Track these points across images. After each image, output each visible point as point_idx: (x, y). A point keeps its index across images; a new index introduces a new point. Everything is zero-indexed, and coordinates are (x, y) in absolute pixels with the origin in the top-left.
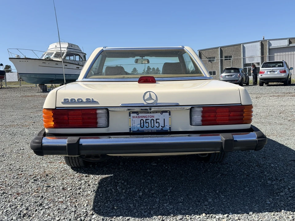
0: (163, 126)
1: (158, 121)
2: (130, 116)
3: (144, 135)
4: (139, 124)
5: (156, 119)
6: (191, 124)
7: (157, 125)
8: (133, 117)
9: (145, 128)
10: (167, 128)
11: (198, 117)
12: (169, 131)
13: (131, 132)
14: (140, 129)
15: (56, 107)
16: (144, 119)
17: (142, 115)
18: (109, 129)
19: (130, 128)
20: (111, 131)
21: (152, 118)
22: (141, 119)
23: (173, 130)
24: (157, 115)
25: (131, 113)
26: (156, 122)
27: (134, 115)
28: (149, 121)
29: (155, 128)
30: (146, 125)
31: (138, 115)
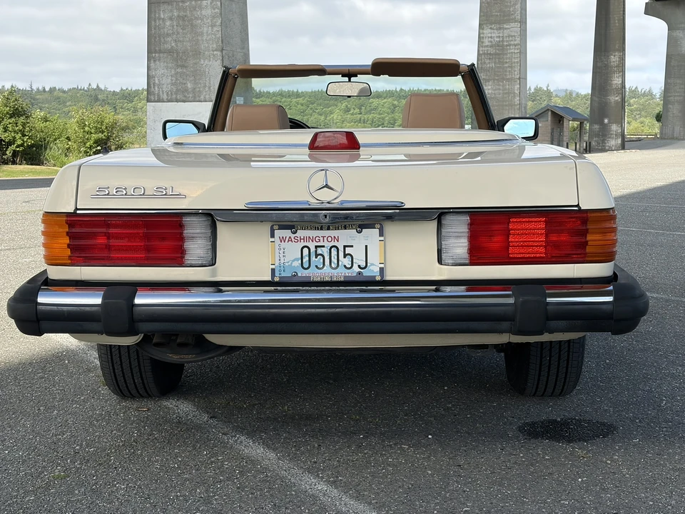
0: (363, 264)
1: (348, 250)
2: (272, 235)
4: (297, 260)
6: (440, 261)
9: (313, 270)
12: (378, 277)
13: (277, 279)
14: (301, 272)
15: (77, 209)
16: (312, 245)
17: (301, 233)
18: (215, 270)
19: (273, 270)
20: (221, 278)
21: (332, 244)
22: (303, 244)
23: (389, 277)
24: (345, 236)
25: (276, 227)
26: (346, 255)
27: (283, 233)
28: (323, 251)
29: (341, 269)
30: (317, 261)
31: (293, 232)
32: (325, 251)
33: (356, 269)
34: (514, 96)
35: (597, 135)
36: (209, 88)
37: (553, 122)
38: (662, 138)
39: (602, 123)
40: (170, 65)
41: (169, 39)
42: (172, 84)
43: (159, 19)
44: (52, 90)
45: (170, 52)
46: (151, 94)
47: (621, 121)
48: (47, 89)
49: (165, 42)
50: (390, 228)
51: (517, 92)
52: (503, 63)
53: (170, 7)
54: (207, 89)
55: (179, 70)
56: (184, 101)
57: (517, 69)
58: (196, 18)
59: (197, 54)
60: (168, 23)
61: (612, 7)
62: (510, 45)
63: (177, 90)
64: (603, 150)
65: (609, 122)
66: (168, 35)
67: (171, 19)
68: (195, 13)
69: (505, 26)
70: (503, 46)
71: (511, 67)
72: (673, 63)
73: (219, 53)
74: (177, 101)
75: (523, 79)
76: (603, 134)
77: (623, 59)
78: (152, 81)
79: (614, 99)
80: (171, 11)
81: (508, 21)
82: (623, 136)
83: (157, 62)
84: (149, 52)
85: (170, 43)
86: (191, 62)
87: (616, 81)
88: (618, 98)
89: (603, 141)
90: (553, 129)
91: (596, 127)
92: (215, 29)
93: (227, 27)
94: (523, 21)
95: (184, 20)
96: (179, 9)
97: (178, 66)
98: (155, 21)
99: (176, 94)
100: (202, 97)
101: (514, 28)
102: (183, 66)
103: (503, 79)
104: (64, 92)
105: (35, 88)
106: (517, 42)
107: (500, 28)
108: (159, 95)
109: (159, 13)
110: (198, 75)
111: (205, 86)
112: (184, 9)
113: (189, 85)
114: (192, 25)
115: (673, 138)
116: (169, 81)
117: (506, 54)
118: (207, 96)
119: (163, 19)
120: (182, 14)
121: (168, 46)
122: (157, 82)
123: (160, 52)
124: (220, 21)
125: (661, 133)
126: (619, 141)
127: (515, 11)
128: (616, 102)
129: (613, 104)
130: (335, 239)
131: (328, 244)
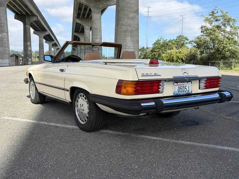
0: (188, 90)
1: (186, 87)
3: (180, 97)
4: (177, 90)
5: (185, 86)
6: (199, 89)
7: (185, 90)
8: (175, 85)
9: (180, 92)
10: (190, 92)
11: (203, 85)
12: (191, 93)
13: (174, 95)
14: (178, 93)
15: (139, 80)
16: (180, 86)
17: (179, 84)
19: (174, 93)
21: (183, 86)
22: (178, 86)
23: (193, 93)
24: (185, 84)
25: (175, 82)
26: (185, 88)
27: (175, 84)
28: (182, 88)
29: (185, 92)
30: (181, 90)
31: (177, 84)
34: (7, 51)
35: (26, 61)
37: (15, 58)
38: (39, 62)
39: (27, 58)
47: (31, 58)
50: (193, 82)
51: (7, 50)
52: (3, 42)
57: (7, 44)
61: (27, 31)
62: (4, 38)
64: (27, 65)
65: (28, 58)
69: (3, 33)
70: (2, 38)
71: (5, 44)
72: (41, 45)
75: (8, 47)
76: (27, 61)
77: (31, 44)
79: (29, 53)
81: (3, 32)
82: (32, 61)
87: (29, 49)
88: (30, 53)
89: (27, 63)
90: (16, 59)
91: (25, 59)
94: (7, 33)
101: (5, 34)
103: (3, 47)
106: (6, 37)
107: (1, 34)
115: (42, 62)
117: (4, 40)
125: (39, 61)
126: (31, 63)
127: (5, 30)
128: (30, 54)
129: (29, 54)
130: (184, 85)
131: (182, 86)
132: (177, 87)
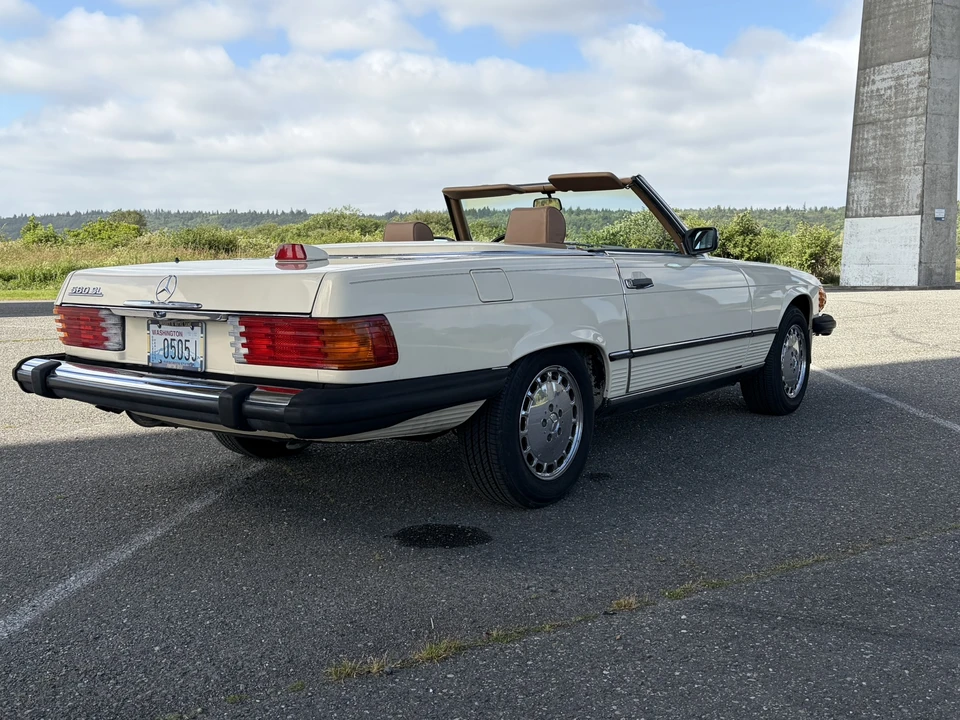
0: (194, 357)
1: (187, 344)
2: (148, 329)
4: (161, 350)
5: (185, 341)
7: (186, 353)
8: (154, 333)
9: (170, 359)
10: (197, 366)
12: (200, 370)
13: (150, 365)
14: (163, 360)
16: (169, 338)
17: (165, 328)
18: (124, 354)
19: (149, 357)
20: (127, 361)
21: (180, 338)
22: (165, 337)
23: (210, 370)
24: (186, 333)
25: (150, 322)
26: (186, 348)
27: (154, 327)
28: (175, 343)
29: (183, 360)
30: (171, 351)
31: (160, 327)
32: (176, 343)
33: (191, 360)
36: (908, 202)
40: (870, 182)
41: (871, 158)
42: (870, 200)
43: (863, 139)
44: (823, 210)
45: (871, 170)
46: (848, 212)
48: (819, 209)
49: (867, 161)
50: (211, 328)
53: (874, 127)
54: (905, 203)
55: (878, 187)
56: (881, 216)
58: (900, 136)
59: (898, 170)
60: (871, 143)
63: (875, 206)
66: (870, 154)
67: (874, 138)
68: (898, 130)
73: (920, 168)
74: (874, 216)
78: (851, 197)
80: (875, 131)
83: (858, 180)
84: (851, 171)
85: (872, 162)
86: (891, 178)
92: (918, 144)
93: (931, 141)
95: (887, 138)
96: (883, 128)
97: (877, 183)
98: (859, 141)
99: (874, 209)
100: (899, 212)
102: (882, 183)
104: (834, 211)
105: (807, 208)
108: (856, 211)
109: (863, 134)
110: (897, 189)
111: (903, 201)
112: (889, 128)
113: (887, 201)
114: (894, 142)
116: (867, 197)
118: (905, 211)
119: (867, 140)
120: (886, 132)
121: (869, 165)
122: (856, 198)
123: (861, 170)
124: (923, 136)
130: (181, 334)
131: (178, 338)
132: (160, 339)
